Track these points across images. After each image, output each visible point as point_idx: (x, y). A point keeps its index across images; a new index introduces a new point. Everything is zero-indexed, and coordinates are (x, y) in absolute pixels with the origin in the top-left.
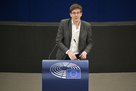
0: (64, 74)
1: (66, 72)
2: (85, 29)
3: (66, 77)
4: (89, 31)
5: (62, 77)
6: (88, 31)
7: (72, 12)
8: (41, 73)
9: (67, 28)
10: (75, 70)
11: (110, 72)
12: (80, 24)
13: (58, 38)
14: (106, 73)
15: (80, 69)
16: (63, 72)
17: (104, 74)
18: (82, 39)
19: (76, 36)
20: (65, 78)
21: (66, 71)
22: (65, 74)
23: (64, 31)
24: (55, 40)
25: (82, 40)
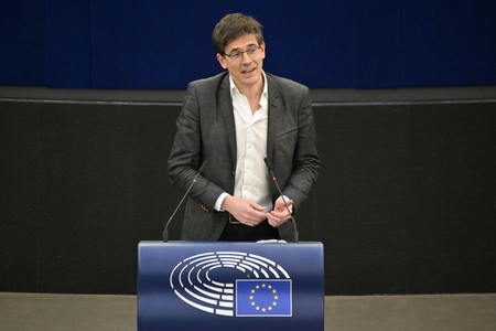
0: (224, 297)
1: (231, 291)
2: (288, 106)
3: (233, 309)
4: (304, 116)
5: (219, 312)
6: (302, 117)
7: (228, 51)
8: (134, 293)
9: (214, 110)
10: (267, 284)
11: (411, 293)
12: (266, 90)
13: (176, 155)
14: (395, 293)
15: (288, 276)
16: (221, 290)
17: (386, 297)
18: (280, 148)
19: (254, 139)
20: (230, 313)
21: (232, 285)
22: (231, 298)
23: (204, 126)
24: (167, 165)
25: (279, 153)
